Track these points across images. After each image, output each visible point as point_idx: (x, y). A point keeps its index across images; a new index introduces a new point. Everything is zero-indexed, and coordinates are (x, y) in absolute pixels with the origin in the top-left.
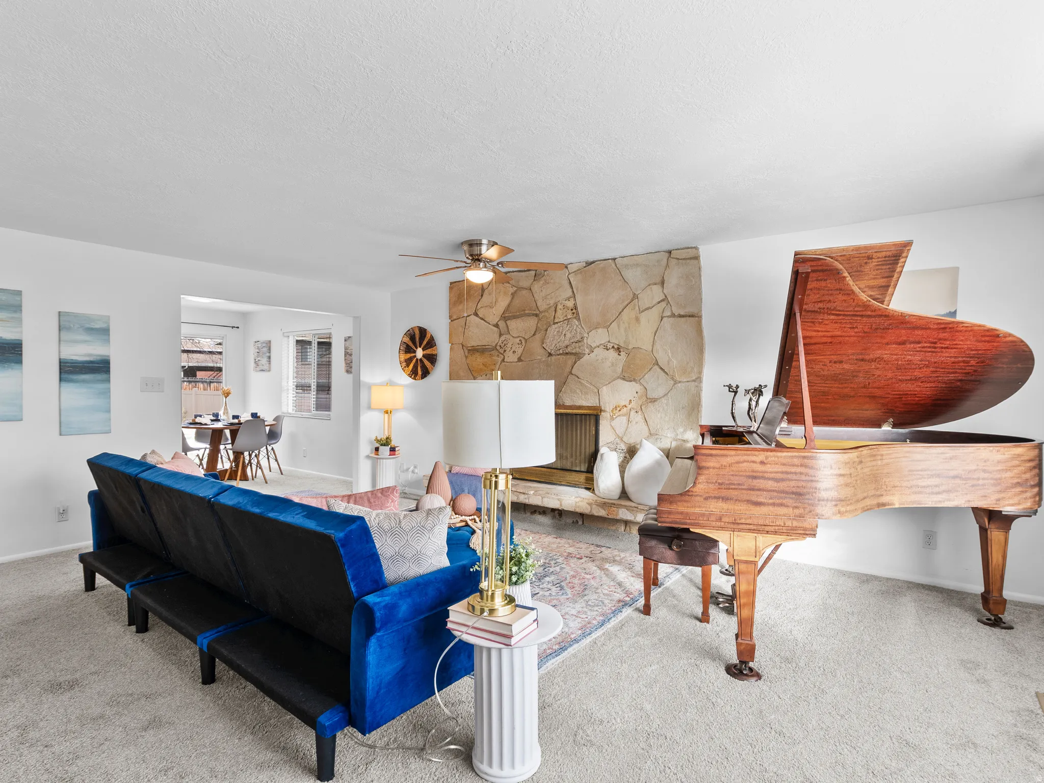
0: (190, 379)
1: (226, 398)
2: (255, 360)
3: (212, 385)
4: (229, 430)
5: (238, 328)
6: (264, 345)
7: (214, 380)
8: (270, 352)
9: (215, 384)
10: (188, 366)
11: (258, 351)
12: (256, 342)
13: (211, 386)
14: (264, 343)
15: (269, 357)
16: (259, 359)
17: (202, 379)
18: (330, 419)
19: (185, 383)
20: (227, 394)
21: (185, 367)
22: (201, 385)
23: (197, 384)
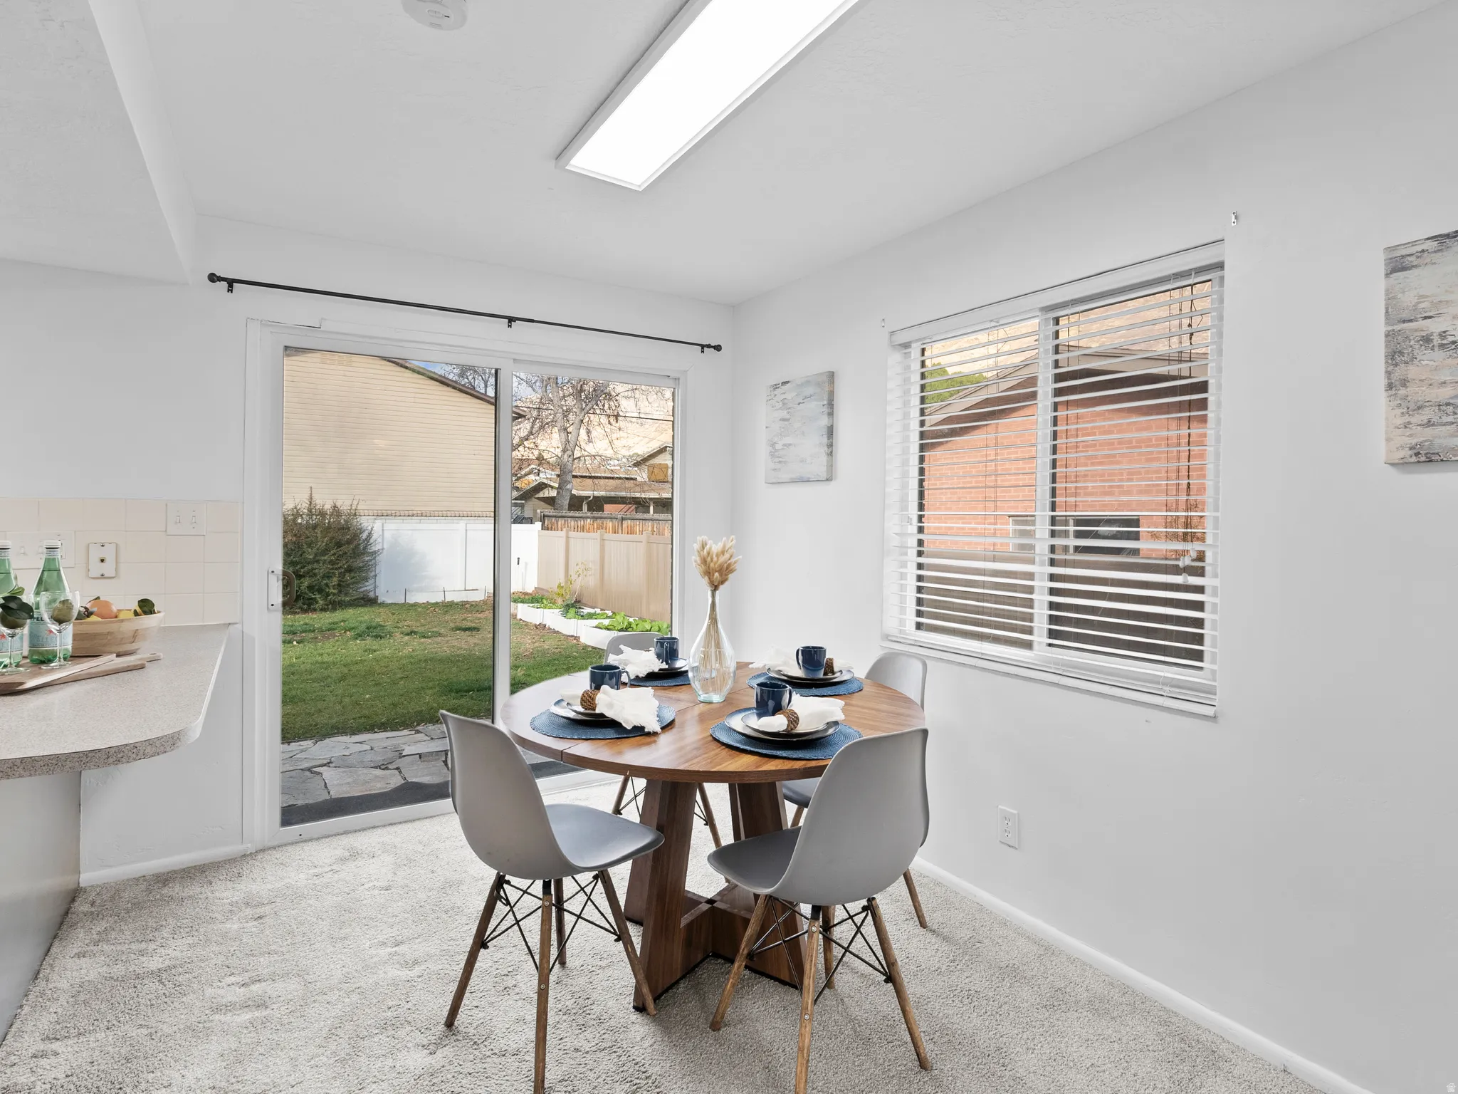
0: (596, 514)
1: (715, 588)
2: (773, 445)
3: (625, 523)
4: (725, 787)
5: (718, 348)
6: (809, 390)
7: (628, 516)
8: (831, 414)
9: (629, 521)
10: (594, 497)
11: (784, 414)
12: (776, 387)
13: (624, 526)
14: (808, 382)
15: (830, 432)
16: (787, 440)
17: (611, 514)
18: (1214, 718)
19: (589, 520)
20: (720, 571)
21: (590, 497)
22: (610, 524)
23: (605, 523)
